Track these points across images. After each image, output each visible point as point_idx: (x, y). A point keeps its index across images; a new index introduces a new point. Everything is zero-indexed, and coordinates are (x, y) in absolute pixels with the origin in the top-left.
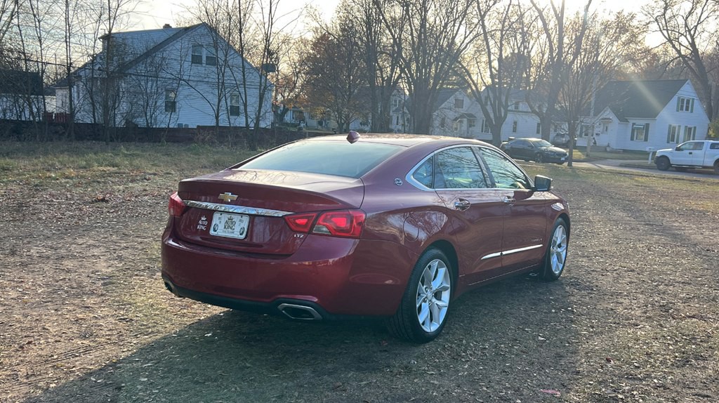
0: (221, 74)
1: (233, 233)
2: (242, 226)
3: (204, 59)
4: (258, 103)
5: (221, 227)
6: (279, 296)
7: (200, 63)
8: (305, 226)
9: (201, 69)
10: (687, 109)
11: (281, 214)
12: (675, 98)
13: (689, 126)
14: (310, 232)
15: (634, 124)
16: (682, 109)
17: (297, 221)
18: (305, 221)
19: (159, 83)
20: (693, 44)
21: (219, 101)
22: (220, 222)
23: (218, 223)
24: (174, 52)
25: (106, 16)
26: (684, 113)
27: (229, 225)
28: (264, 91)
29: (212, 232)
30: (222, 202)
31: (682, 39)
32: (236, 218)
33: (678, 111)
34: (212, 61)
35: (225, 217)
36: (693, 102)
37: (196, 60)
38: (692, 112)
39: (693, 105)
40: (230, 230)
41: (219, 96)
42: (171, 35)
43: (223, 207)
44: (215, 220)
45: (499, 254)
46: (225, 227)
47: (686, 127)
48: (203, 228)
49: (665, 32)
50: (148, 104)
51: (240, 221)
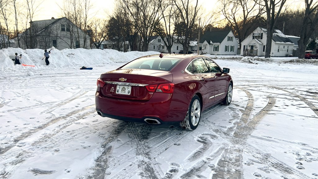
0: (71, 35)
1: (125, 93)
2: (129, 90)
3: (66, 29)
4: (84, 44)
5: (120, 90)
6: (145, 116)
7: (65, 31)
8: (153, 89)
9: (64, 33)
10: (231, 40)
11: (143, 85)
12: (227, 37)
13: (232, 46)
14: (155, 92)
15: (214, 46)
16: (229, 40)
17: (150, 88)
18: (153, 88)
19: (50, 38)
20: (234, 18)
21: (71, 44)
22: (120, 89)
23: (119, 89)
24: (54, 27)
25: (29, 16)
26: (230, 42)
27: (124, 89)
28: (85, 40)
29: (117, 93)
30: (120, 81)
31: (231, 17)
32: (126, 87)
33: (228, 41)
34: (68, 30)
35: (121, 87)
36: (233, 38)
37: (63, 30)
38: (233, 41)
39: (233, 39)
40: (124, 92)
41: (71, 42)
42: (55, 21)
43: (120, 83)
44: (118, 88)
45: (214, 97)
46: (122, 91)
47: (231, 46)
48: (113, 91)
49: (225, 14)
50: (46, 45)
51: (128, 88)
